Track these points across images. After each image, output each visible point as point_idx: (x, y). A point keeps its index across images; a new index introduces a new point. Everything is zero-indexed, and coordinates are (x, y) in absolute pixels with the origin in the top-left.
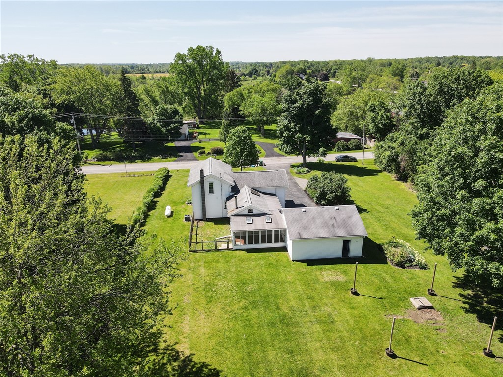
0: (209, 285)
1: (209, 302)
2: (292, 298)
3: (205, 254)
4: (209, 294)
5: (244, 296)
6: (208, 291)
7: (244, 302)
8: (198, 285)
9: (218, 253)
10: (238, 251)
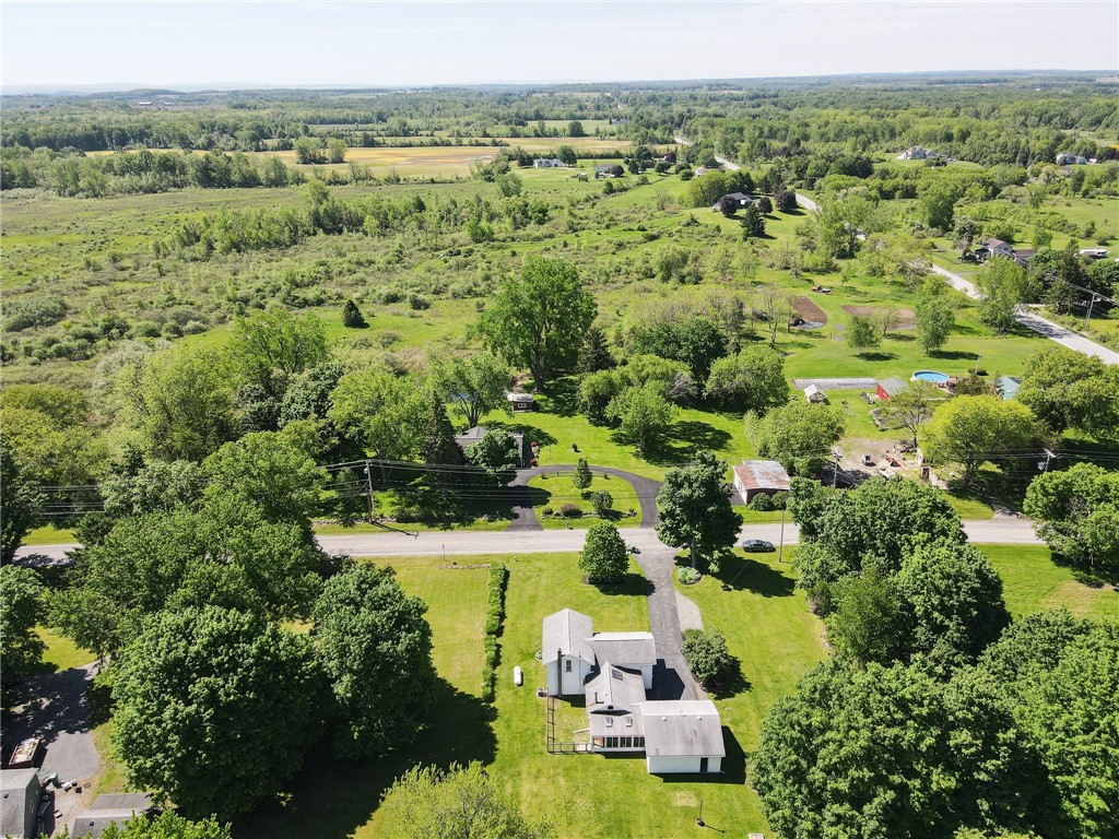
0: (569, 802)
1: (570, 824)
2: (642, 825)
3: (563, 757)
4: (569, 814)
5: (600, 819)
6: (568, 810)
7: (600, 827)
8: (558, 801)
9: (576, 756)
10: (597, 755)
